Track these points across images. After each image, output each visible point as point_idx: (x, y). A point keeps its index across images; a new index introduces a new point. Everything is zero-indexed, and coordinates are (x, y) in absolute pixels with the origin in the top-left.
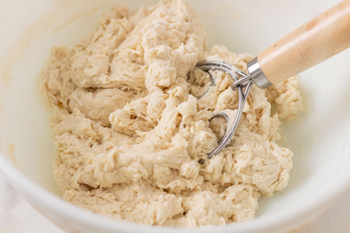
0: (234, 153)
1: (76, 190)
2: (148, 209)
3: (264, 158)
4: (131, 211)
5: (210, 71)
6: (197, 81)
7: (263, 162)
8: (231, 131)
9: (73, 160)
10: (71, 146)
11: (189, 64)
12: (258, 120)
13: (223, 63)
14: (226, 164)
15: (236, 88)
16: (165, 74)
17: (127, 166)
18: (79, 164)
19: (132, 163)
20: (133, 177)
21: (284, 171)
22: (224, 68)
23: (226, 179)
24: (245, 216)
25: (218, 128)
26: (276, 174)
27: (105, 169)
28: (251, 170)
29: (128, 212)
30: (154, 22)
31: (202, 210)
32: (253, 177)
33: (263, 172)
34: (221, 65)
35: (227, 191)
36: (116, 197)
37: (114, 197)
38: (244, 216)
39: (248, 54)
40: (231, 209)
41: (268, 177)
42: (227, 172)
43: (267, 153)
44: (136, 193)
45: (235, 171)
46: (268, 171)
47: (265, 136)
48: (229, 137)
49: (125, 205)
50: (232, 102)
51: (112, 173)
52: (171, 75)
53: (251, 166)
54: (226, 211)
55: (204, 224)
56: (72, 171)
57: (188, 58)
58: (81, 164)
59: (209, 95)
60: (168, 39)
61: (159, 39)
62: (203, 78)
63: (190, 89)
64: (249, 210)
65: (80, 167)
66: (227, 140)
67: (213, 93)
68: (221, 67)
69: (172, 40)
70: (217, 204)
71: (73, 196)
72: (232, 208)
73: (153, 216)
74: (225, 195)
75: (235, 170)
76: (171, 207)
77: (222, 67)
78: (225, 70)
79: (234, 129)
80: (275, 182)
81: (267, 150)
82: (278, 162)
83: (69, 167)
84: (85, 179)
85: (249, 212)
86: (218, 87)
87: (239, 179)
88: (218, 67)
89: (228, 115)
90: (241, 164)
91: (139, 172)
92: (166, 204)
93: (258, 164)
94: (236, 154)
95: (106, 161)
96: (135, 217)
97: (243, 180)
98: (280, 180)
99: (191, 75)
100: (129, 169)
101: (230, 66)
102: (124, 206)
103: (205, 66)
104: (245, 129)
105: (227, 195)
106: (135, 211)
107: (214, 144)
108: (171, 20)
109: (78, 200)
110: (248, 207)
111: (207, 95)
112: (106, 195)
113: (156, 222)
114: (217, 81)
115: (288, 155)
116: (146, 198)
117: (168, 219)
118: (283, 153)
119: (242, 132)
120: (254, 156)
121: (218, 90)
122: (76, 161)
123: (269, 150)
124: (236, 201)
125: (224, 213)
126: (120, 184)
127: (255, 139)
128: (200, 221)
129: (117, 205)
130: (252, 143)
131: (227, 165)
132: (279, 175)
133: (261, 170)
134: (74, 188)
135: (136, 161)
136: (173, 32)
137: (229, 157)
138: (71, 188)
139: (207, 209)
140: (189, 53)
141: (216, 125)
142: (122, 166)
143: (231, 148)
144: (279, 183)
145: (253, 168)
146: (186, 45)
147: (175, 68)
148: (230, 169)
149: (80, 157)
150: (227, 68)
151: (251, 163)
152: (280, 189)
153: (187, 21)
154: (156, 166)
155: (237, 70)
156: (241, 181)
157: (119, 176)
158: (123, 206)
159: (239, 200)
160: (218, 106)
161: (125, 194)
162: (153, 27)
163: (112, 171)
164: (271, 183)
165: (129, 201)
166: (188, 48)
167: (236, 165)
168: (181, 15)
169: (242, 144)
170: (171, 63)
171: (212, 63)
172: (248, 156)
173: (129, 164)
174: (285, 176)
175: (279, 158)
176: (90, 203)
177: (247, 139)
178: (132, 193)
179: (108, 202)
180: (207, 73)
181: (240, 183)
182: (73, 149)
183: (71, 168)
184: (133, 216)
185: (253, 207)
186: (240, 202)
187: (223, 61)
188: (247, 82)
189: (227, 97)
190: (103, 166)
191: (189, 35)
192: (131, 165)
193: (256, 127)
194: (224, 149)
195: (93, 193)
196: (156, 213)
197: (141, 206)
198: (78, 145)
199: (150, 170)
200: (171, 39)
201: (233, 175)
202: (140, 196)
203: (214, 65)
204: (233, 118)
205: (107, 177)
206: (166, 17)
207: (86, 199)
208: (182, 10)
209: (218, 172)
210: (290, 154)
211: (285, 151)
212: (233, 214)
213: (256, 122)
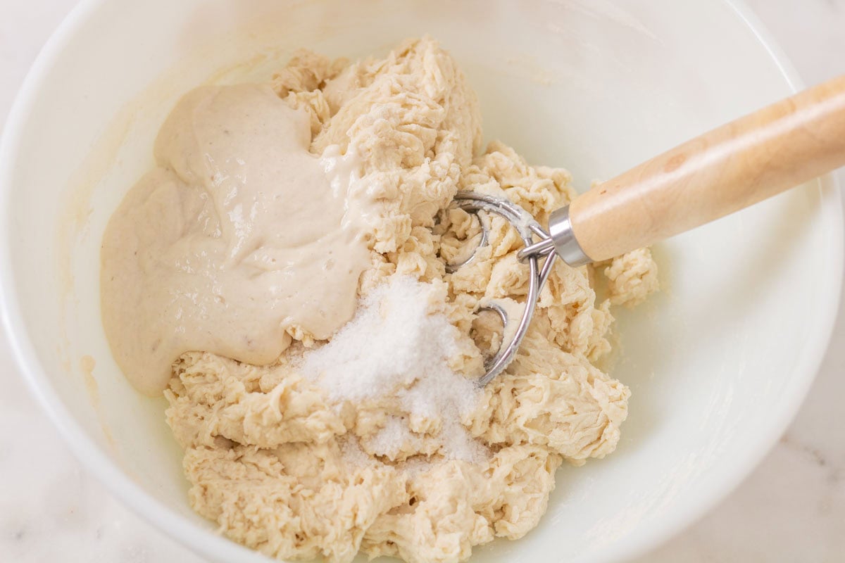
0: (517, 386)
1: (208, 448)
2: (342, 498)
3: (575, 399)
4: (311, 497)
5: (480, 213)
6: (453, 229)
7: (572, 408)
8: (510, 348)
9: (205, 389)
10: (200, 361)
11: (439, 201)
12: (569, 321)
13: (506, 202)
14: (498, 406)
15: (526, 260)
16: (386, 232)
17: (306, 417)
18: (215, 396)
19: (315, 411)
20: (317, 437)
21: (610, 425)
22: (506, 212)
23: (497, 437)
24: (528, 509)
25: (488, 335)
26: (596, 429)
27: (265, 422)
28: (548, 421)
29: (305, 499)
30: (375, 111)
31: (444, 504)
32: (551, 437)
33: (570, 427)
34: (501, 206)
35: (497, 459)
36: (283, 465)
37: (279, 466)
38: (525, 508)
39: (560, 170)
40: (501, 494)
41: (580, 434)
42: (499, 423)
43: (580, 390)
44: (322, 460)
45: (516, 422)
46: (579, 423)
47: (580, 353)
48: (505, 359)
49: (299, 483)
50: (518, 285)
51: (276, 428)
52: (401, 229)
53: (548, 414)
54: (492, 500)
55: (447, 531)
56: (201, 410)
57: (437, 192)
58: (220, 397)
59: (475, 265)
60: (402, 147)
61: (383, 147)
62: (465, 225)
63: (438, 247)
64: (536, 495)
65: (217, 405)
66: (501, 364)
67: (483, 260)
68: (500, 209)
69: (408, 149)
70: (475, 488)
71: (200, 461)
72: (503, 493)
73: (351, 514)
74: (492, 466)
75: (516, 419)
76: (387, 494)
77: (504, 210)
78: (508, 216)
79: (515, 344)
80: (591, 444)
81: (580, 384)
82: (600, 409)
83: (196, 401)
84: (225, 430)
85: (535, 499)
86: (494, 249)
87: (523, 436)
88: (495, 208)
89: (508, 313)
90: (528, 411)
91: (329, 428)
92: (377, 490)
93: (561, 413)
94: (522, 388)
95: (266, 408)
96: (317, 510)
97: (530, 440)
98: (602, 441)
99: (444, 217)
100: (311, 422)
101: (518, 210)
102: (299, 487)
103: (471, 201)
104: (541, 341)
105: (496, 467)
106: (318, 498)
107: (478, 369)
108: (409, 101)
109: (210, 468)
110: (535, 488)
111: (471, 263)
112: (265, 462)
113: (356, 525)
114: (493, 236)
115: (621, 396)
116: (340, 472)
117: (380, 515)
118: (612, 392)
119: (536, 347)
120: (555, 397)
121: (493, 254)
122: (209, 391)
123: (585, 385)
124: (513, 478)
125: (488, 504)
126: (293, 444)
127: (561, 362)
128: (439, 523)
129: (285, 483)
130: (552, 370)
131: (500, 410)
132: (601, 432)
133: (566, 423)
134: (203, 444)
135: (323, 408)
136: (410, 132)
137: (505, 394)
138: (198, 445)
139: (454, 501)
140: (438, 181)
141: (485, 327)
142: (297, 416)
143: (511, 377)
144: (599, 446)
145: (551, 418)
146: (435, 162)
147: (408, 216)
148: (506, 418)
149: (216, 385)
150: (512, 215)
151: (547, 410)
152: (600, 455)
153: (441, 101)
154: (362, 414)
155: (530, 222)
156: (525, 440)
157: (291, 433)
158: (296, 484)
159: (518, 475)
160: (490, 290)
161: (301, 463)
162: (372, 125)
163: (278, 425)
164: (585, 445)
165: (307, 476)
166: (438, 169)
167: (517, 412)
168: (430, 91)
169: (533, 372)
170: (402, 205)
171: (484, 198)
172: (542, 397)
173: (310, 412)
174: (613, 435)
175: (604, 403)
176: (233, 476)
177: (543, 360)
178: (315, 462)
179: (267, 474)
180: (473, 215)
181: (523, 442)
182: (204, 367)
183: (199, 404)
184: (314, 508)
185: (545, 489)
186: (520, 479)
187: (506, 198)
188: (548, 249)
189: (511, 275)
190: (260, 416)
191: (444, 132)
192: (314, 414)
193: (564, 333)
194: (494, 379)
195: (240, 454)
196: (358, 510)
197: (330, 490)
198: (213, 361)
199: (350, 421)
200: (406, 147)
201: (512, 428)
202: (330, 469)
203: (489, 202)
204: (516, 320)
205: (267, 435)
206: (401, 95)
207: (226, 467)
208: (433, 78)
209: (483, 422)
210: (624, 395)
211: (614, 387)
212: (504, 503)
213: (565, 325)
